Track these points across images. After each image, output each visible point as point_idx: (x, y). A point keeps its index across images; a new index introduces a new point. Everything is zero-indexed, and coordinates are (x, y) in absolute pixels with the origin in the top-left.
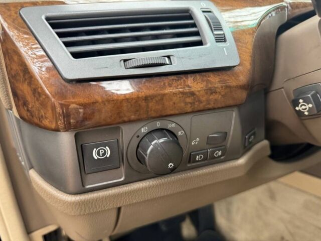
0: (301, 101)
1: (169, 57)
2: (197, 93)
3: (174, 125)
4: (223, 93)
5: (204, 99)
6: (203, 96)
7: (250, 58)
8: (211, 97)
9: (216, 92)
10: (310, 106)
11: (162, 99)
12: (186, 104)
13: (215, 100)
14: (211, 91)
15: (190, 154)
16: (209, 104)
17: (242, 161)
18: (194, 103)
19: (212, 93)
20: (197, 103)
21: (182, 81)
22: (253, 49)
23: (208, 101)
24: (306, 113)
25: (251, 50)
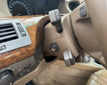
0: (52, 48)
1: (4, 46)
2: (18, 56)
3: (10, 68)
4: (27, 53)
5: (20, 57)
6: (20, 56)
7: (35, 40)
8: (23, 56)
9: (24, 54)
10: (55, 49)
11: (4, 62)
12: (14, 60)
13: (25, 56)
14: (23, 54)
15: (18, 74)
16: (23, 58)
17: (36, 70)
18: (17, 59)
19: (23, 55)
20: (18, 59)
21: (11, 53)
22: (36, 36)
23: (22, 57)
24: (54, 51)
25: (35, 37)
